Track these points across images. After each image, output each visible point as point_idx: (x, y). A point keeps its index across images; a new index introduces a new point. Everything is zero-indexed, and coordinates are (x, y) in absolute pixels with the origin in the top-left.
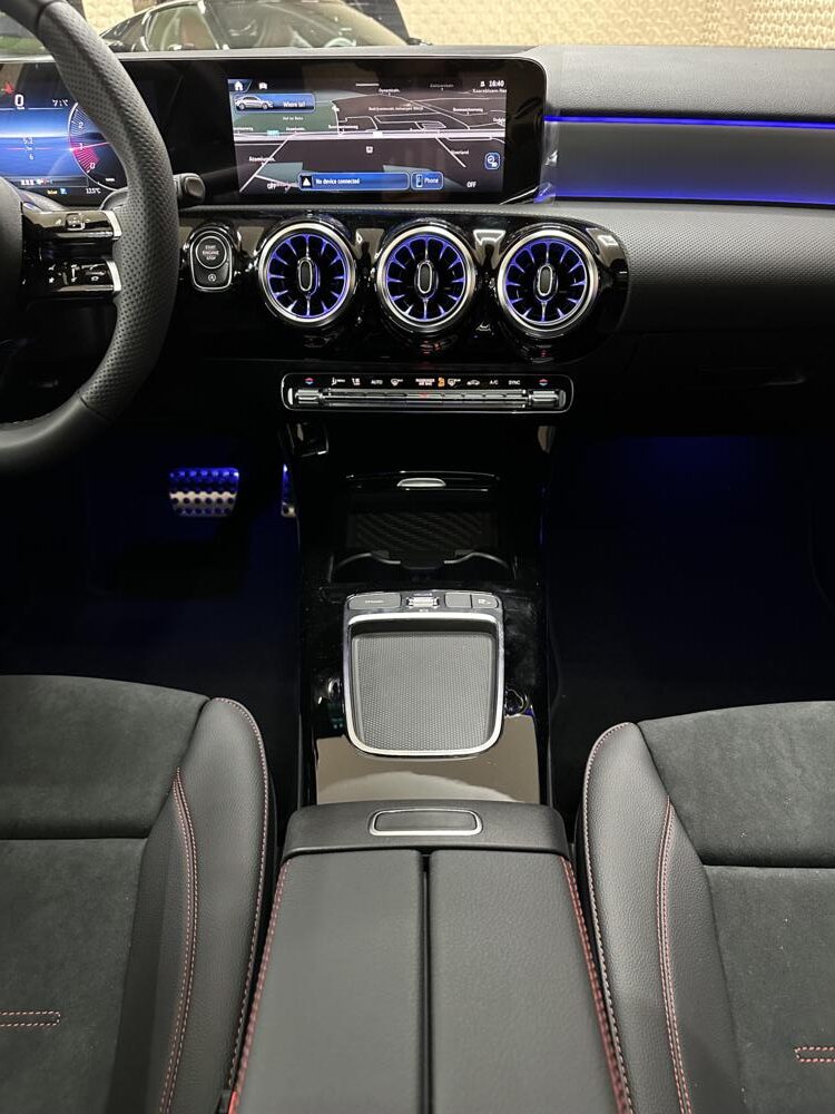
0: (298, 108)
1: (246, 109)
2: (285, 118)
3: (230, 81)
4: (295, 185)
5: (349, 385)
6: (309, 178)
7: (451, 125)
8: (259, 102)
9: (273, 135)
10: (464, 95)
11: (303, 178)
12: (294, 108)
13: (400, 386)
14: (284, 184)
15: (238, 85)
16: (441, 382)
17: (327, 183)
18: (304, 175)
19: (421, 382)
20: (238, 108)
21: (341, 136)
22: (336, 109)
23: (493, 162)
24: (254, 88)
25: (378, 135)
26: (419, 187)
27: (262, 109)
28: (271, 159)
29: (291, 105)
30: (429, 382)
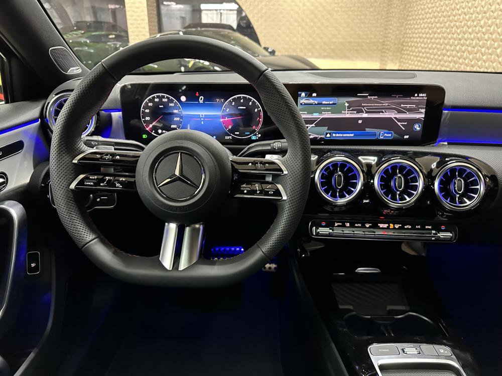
0: (329, 104)
1: (305, 104)
2: (322, 108)
3: (299, 93)
4: (323, 136)
5: (344, 226)
6: (330, 134)
7: (400, 112)
8: (311, 101)
9: (316, 115)
10: (407, 100)
11: (327, 134)
12: (327, 104)
13: (370, 227)
14: (317, 136)
15: (303, 94)
16: (392, 226)
17: (338, 136)
18: (327, 132)
19: (381, 225)
20: (301, 104)
21: (347, 116)
22: (347, 105)
23: (417, 127)
24: (310, 96)
25: (365, 115)
26: (381, 137)
27: (312, 104)
28: (313, 125)
29: (326, 103)
30: (386, 226)
